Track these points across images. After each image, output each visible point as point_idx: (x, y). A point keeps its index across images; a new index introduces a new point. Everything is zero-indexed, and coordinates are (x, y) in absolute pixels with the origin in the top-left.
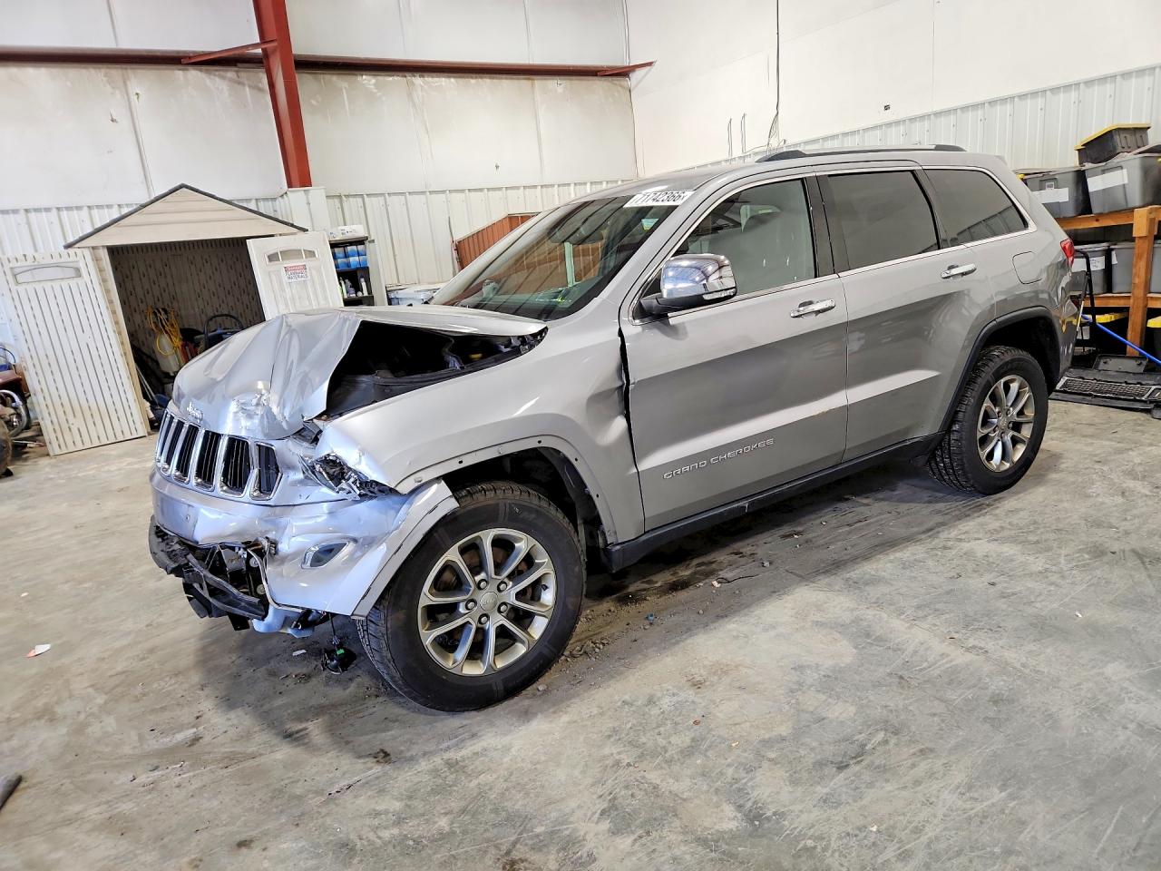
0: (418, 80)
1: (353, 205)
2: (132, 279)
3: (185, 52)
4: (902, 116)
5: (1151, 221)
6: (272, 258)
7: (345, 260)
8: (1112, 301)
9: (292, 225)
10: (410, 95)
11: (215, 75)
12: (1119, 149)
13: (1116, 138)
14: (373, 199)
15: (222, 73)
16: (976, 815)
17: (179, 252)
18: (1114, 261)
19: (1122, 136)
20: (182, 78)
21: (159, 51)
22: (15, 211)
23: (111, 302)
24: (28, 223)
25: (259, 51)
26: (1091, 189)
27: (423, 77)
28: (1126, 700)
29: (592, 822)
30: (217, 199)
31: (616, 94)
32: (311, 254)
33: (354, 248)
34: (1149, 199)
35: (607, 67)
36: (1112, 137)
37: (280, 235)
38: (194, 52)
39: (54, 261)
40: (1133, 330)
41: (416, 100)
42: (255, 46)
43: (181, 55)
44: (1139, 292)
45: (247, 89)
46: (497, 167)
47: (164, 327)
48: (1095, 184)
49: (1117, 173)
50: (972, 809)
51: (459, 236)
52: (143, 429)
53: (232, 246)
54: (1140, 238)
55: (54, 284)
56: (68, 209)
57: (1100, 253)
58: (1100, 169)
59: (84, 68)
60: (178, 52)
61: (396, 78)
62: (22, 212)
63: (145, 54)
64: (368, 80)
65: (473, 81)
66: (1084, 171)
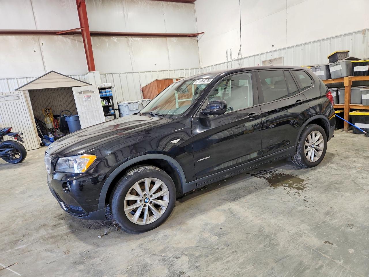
0: (130, 38)
1: (109, 77)
2: (39, 100)
3: (57, 31)
4: (278, 49)
5: (350, 81)
6: (80, 93)
7: (105, 93)
8: (339, 106)
9: (87, 83)
10: (128, 43)
11: (67, 38)
12: (339, 59)
13: (338, 55)
14: (116, 75)
15: (69, 37)
16: (242, 273)
17: (54, 91)
18: (339, 94)
19: (340, 54)
20: (56, 38)
21: (49, 30)
22: (4, 79)
23: (29, 107)
24: (8, 83)
25: (80, 30)
26: (331, 71)
27: (132, 37)
28: (303, 236)
29: (122, 275)
30: (63, 75)
31: (193, 42)
32: (92, 92)
33: (108, 90)
34: (349, 74)
35: (190, 34)
36: (337, 55)
37: (83, 86)
38: (60, 31)
39: (11, 94)
40: (346, 116)
41: (130, 45)
42: (79, 28)
43: (56, 31)
44: (347, 103)
45: (77, 42)
46: (155, 65)
47: (48, 114)
48: (332, 69)
49: (339, 66)
50: (241, 271)
51: (143, 86)
52: (38, 146)
53: (68, 90)
54: (346, 86)
55: (11, 101)
56: (20, 78)
57: (334, 91)
58: (333, 65)
59: (27, 36)
60: (55, 31)
61: (123, 38)
62: (6, 79)
63: (45, 31)
64: (114, 39)
65: (148, 39)
66: (328, 65)
